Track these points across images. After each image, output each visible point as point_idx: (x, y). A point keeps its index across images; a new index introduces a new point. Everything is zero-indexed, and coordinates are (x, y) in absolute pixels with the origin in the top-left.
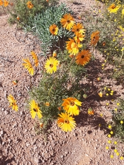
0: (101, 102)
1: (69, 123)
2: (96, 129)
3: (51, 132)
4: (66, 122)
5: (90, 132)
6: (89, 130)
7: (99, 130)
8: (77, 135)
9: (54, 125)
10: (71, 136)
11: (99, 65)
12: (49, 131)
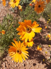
0: (43, 45)
1: (21, 53)
2: (39, 62)
3: (6, 60)
4: (18, 52)
5: (34, 65)
6: (34, 63)
7: (41, 64)
8: (25, 65)
9: (9, 55)
10: (20, 65)
11: (43, 25)
12: (4, 59)
